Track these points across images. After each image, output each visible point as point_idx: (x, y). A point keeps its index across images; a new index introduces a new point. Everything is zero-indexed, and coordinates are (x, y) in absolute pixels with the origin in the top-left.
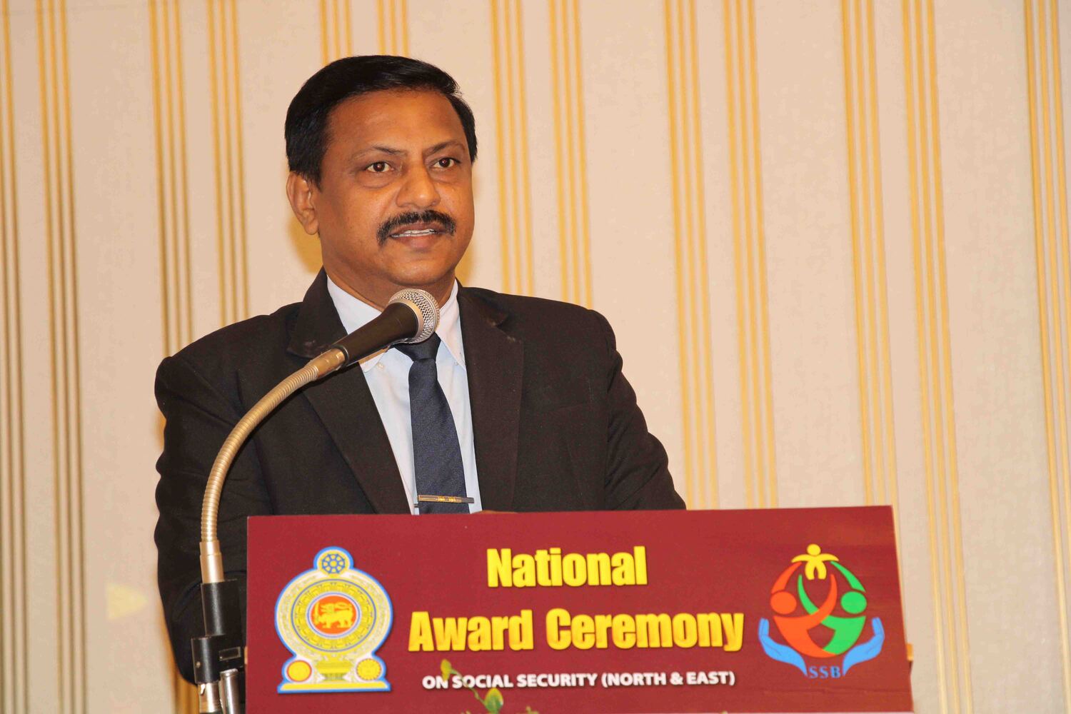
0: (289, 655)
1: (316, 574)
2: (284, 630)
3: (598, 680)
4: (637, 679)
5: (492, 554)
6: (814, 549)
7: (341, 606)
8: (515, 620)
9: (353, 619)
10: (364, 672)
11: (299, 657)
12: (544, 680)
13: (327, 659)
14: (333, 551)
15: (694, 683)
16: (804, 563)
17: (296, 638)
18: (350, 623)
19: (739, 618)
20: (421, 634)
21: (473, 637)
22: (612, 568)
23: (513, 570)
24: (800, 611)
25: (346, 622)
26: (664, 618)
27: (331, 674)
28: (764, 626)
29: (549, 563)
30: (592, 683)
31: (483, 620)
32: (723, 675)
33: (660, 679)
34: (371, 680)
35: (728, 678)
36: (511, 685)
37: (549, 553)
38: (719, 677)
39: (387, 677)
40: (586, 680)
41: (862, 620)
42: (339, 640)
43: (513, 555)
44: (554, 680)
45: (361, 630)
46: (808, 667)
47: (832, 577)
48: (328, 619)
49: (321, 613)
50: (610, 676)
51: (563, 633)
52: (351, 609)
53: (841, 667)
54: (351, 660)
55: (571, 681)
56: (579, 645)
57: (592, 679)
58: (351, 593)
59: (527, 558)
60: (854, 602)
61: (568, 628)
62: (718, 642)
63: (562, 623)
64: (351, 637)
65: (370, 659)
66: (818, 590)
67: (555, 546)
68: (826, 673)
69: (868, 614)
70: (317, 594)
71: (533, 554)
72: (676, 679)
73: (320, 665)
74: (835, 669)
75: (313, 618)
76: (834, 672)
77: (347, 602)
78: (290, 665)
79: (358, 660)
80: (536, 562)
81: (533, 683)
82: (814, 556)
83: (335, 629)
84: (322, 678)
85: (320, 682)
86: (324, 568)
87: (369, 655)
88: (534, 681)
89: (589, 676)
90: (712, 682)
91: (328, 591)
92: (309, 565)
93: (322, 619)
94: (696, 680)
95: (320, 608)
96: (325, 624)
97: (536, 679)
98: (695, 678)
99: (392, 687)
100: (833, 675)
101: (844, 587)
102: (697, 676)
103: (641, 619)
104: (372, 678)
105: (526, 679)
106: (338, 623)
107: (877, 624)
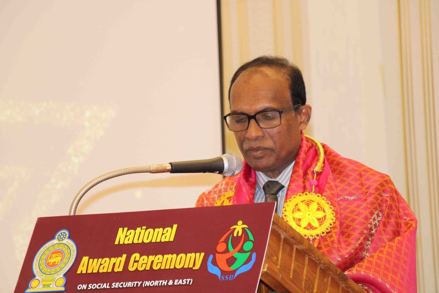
0: (33, 276)
1: (55, 241)
2: (35, 266)
3: (141, 284)
4: (156, 283)
5: (121, 229)
6: (240, 223)
7: (59, 255)
8: (120, 258)
9: (61, 261)
10: (58, 284)
11: (37, 278)
12: (122, 285)
13: (46, 278)
14: (63, 231)
15: (177, 284)
16: (235, 229)
17: (38, 270)
18: (59, 262)
19: (203, 254)
20: (83, 266)
21: (102, 267)
22: (163, 234)
23: (126, 236)
24: (227, 251)
25: (58, 262)
26: (175, 256)
27: (46, 285)
28: (211, 257)
29: (140, 233)
30: (139, 286)
31: (107, 259)
32: (188, 280)
33: (165, 283)
34: (59, 287)
35: (190, 281)
36: (109, 287)
37: (141, 229)
38: (187, 281)
39: (65, 286)
40: (137, 284)
41: (249, 253)
42: (53, 270)
43: (128, 230)
44: (125, 285)
45: (62, 265)
46: (222, 275)
47: (244, 235)
48: (52, 261)
49: (50, 258)
50: (147, 282)
51: (136, 264)
52: (62, 256)
53: (234, 275)
54: (55, 278)
55: (131, 285)
56: (140, 269)
57: (139, 283)
58: (64, 249)
59: (132, 231)
60: (248, 246)
61: (138, 261)
62: (191, 266)
63: (136, 259)
64: (58, 269)
65: (62, 278)
66: (236, 241)
67: (144, 226)
68: (227, 278)
69: (252, 251)
70: (52, 249)
71: (135, 229)
72: (171, 283)
73: (43, 280)
74: (231, 276)
75: (47, 260)
76: (231, 278)
77: (61, 253)
78: (33, 281)
79: (57, 278)
80: (135, 233)
81: (117, 286)
82: (239, 226)
83: (54, 265)
84: (42, 286)
85: (41, 288)
86: (58, 238)
87: (62, 276)
88: (118, 285)
89: (139, 282)
90: (183, 284)
91: (56, 247)
92: (53, 238)
93: (49, 261)
94: (178, 283)
95: (51, 256)
96: (50, 263)
97: (119, 284)
98: (177, 282)
99: (65, 290)
100: (230, 279)
101: (247, 239)
102: (178, 281)
103: (166, 256)
104: (60, 286)
105: (115, 285)
106: (55, 262)
107: (254, 256)
